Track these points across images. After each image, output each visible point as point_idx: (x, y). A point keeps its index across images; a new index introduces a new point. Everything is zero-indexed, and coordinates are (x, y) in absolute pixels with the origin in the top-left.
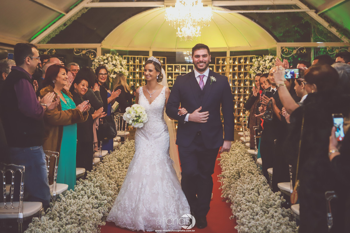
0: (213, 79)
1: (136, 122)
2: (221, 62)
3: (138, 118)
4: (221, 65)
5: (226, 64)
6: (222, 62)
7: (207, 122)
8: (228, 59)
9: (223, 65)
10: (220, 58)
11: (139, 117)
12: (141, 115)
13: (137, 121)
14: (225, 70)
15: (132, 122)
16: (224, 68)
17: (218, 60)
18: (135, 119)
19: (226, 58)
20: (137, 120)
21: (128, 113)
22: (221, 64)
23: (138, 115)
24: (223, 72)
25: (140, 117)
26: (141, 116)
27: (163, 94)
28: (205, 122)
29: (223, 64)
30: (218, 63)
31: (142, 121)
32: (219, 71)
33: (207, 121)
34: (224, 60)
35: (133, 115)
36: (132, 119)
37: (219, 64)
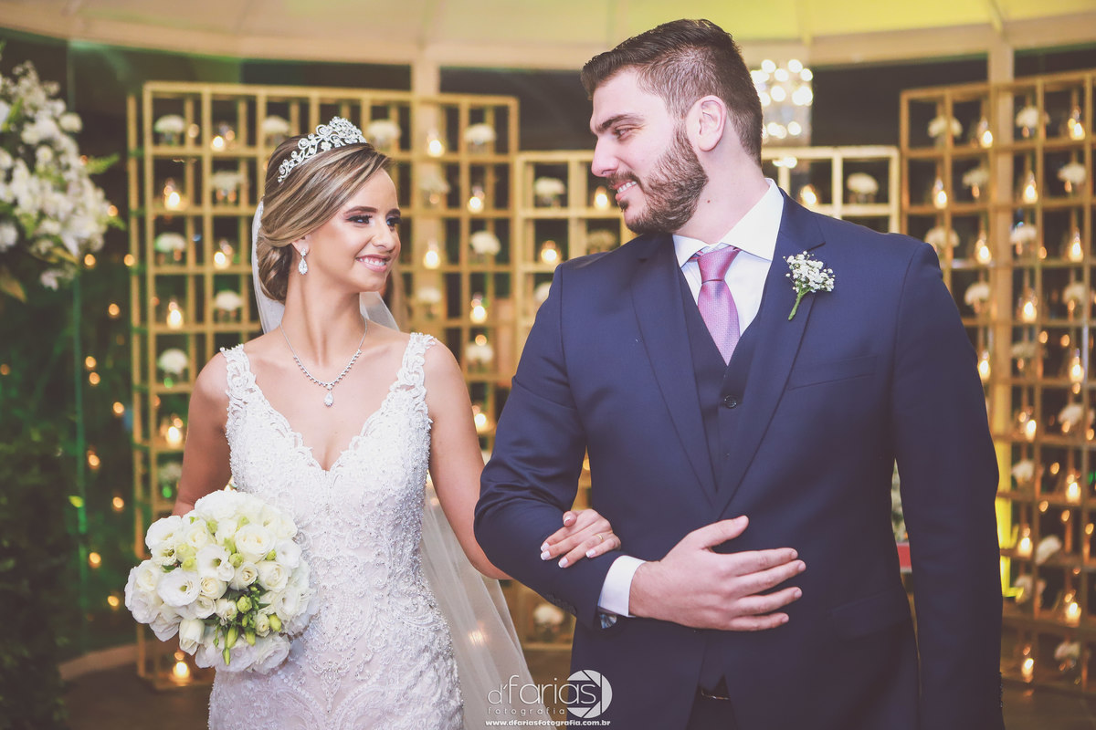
0: (810, 272)
1: (231, 635)
2: (944, 126)
3: (244, 603)
4: (946, 151)
5: (987, 139)
6: (956, 128)
7: (781, 626)
8: (1005, 104)
9: (964, 151)
10: (941, 100)
11: (255, 591)
12: (266, 573)
13: (241, 625)
14: (983, 189)
15: (205, 635)
16: (974, 179)
17: (924, 113)
18: (227, 609)
19: (986, 95)
20: (240, 616)
21: (169, 568)
22: (949, 142)
23: (242, 581)
24: (964, 208)
25: (262, 591)
26: (264, 581)
27: (414, 392)
28: (766, 623)
29: (960, 141)
30: (921, 137)
31: (276, 625)
32: (931, 201)
33: (784, 617)
34: (969, 114)
35: (210, 580)
36: (206, 614)
37: (930, 142)
